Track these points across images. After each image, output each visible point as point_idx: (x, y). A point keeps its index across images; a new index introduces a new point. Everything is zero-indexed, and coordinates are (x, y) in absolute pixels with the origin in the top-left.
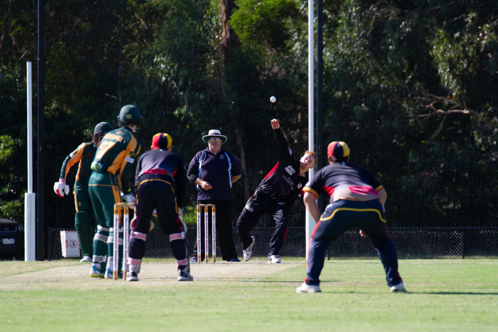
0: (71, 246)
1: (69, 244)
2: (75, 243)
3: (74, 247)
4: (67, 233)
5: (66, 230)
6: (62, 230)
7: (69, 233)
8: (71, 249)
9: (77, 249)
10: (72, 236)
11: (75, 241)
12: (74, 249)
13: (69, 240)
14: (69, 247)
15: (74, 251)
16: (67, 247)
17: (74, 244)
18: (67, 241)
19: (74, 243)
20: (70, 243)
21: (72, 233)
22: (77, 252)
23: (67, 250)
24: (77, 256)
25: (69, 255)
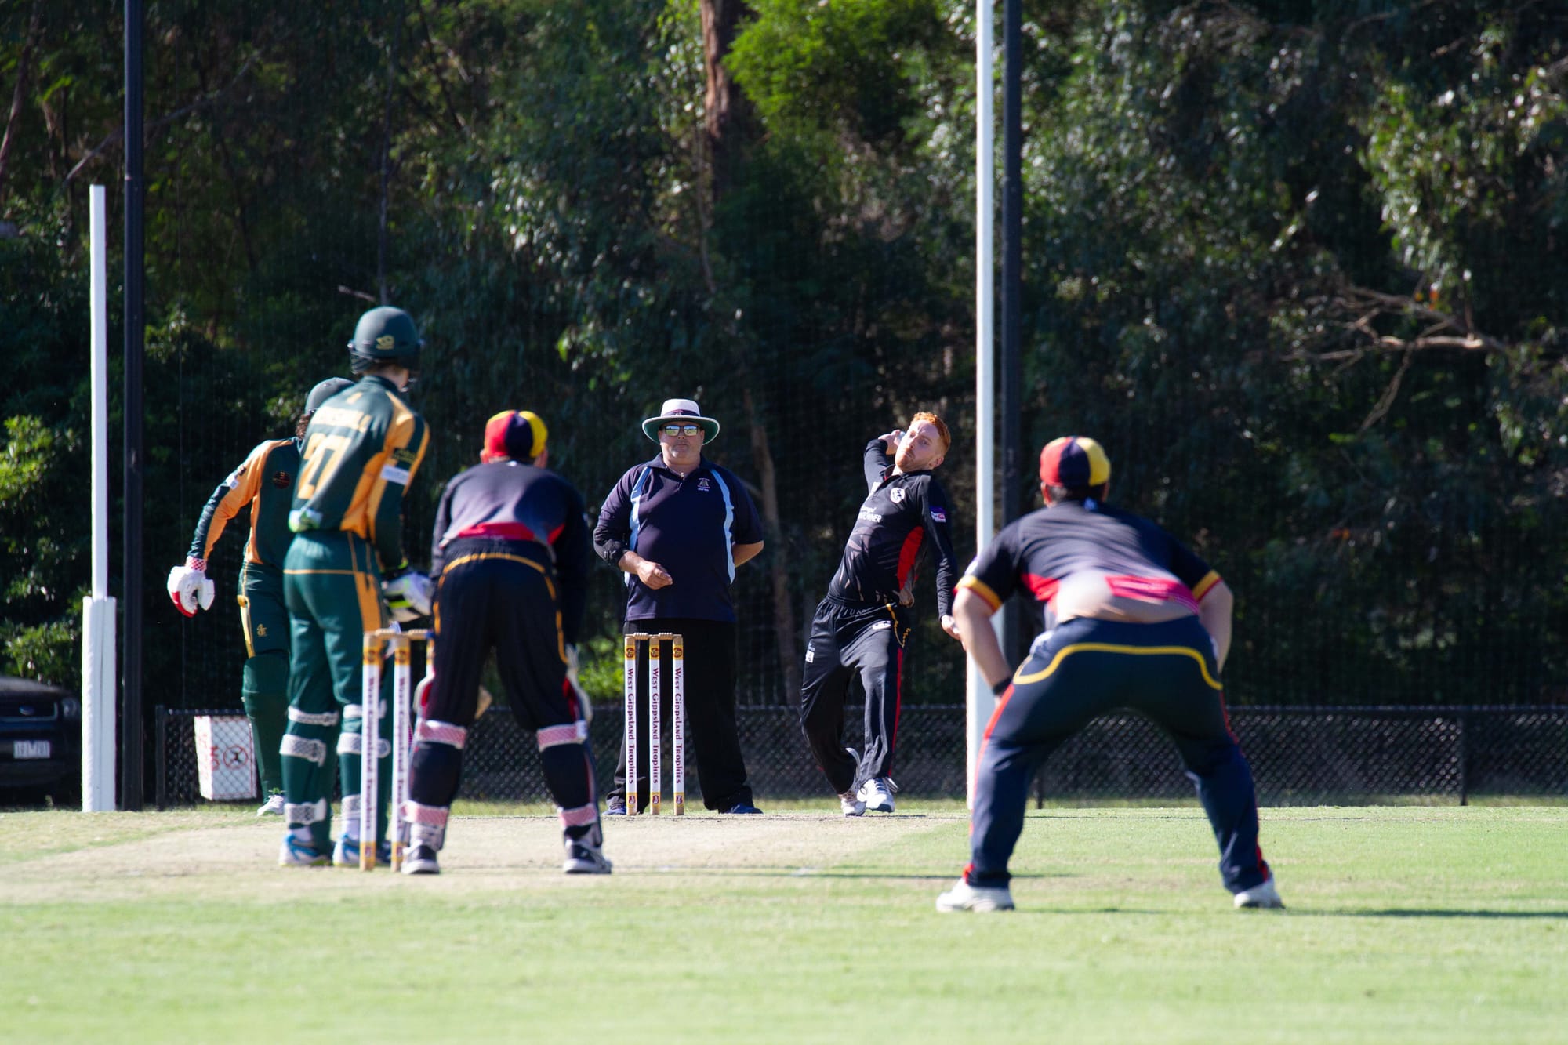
0: (228, 766)
1: (221, 757)
2: (242, 757)
3: (237, 768)
4: (212, 720)
5: (211, 715)
6: (200, 714)
7: (222, 724)
8: (227, 772)
9: (248, 773)
10: (232, 734)
11: (242, 749)
12: (236, 773)
13: (222, 746)
14: (222, 767)
15: (237, 779)
16: (215, 768)
17: (237, 759)
18: (214, 748)
19: (237, 755)
20: (225, 755)
21: (232, 723)
22: (249, 784)
23: (215, 778)
24: (247, 796)
25: (222, 791)
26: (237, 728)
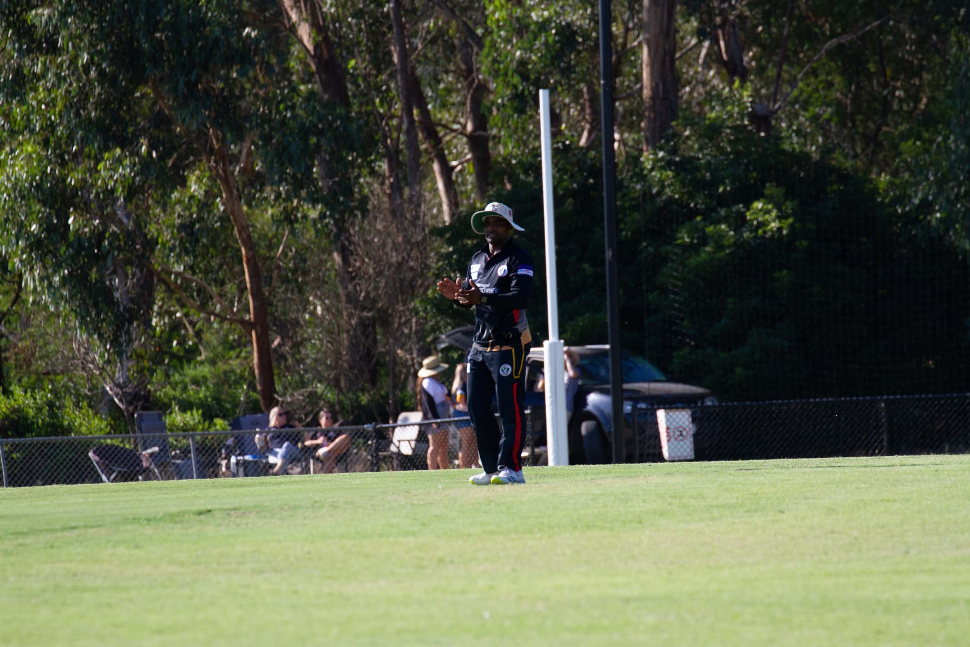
0: (676, 439)
1: (671, 434)
2: (684, 433)
3: (682, 440)
4: (667, 413)
5: (665, 408)
6: (659, 408)
7: (671, 413)
8: (676, 443)
9: (688, 443)
10: (677, 420)
11: (685, 429)
12: (682, 443)
13: (672, 427)
14: (673, 440)
15: (682, 447)
16: (669, 441)
17: (681, 435)
18: (668, 428)
19: (681, 432)
20: (674, 433)
21: (677, 413)
22: (688, 450)
23: (669, 448)
24: (689, 458)
25: (673, 455)
26: (680, 416)
